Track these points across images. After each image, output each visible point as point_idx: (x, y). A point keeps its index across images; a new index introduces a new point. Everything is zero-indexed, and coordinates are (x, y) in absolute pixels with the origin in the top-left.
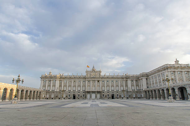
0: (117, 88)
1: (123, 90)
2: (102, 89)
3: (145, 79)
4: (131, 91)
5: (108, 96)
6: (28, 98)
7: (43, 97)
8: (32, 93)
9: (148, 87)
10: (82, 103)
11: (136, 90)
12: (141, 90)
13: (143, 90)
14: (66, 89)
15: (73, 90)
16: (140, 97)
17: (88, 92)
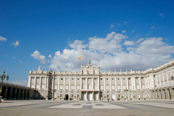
0: (119, 87)
1: (125, 90)
2: (100, 88)
3: (153, 76)
4: (135, 91)
5: (108, 97)
6: (15, 97)
8: (20, 91)
9: (155, 86)
10: (74, 105)
11: (141, 90)
12: (148, 89)
13: (150, 89)
14: (57, 88)
15: (66, 89)
16: (146, 97)
17: (83, 92)
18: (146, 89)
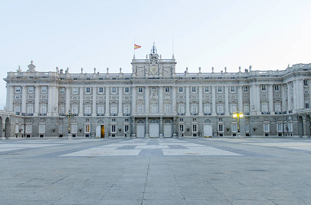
0: (221, 107)
2: (177, 110)
3: (302, 83)
4: (258, 117)
5: (195, 129)
7: (17, 132)
9: (307, 106)
11: (273, 114)
12: (288, 114)
13: (294, 112)
14: (79, 112)
15: (98, 113)
16: (282, 131)
17: (139, 118)
18: (285, 113)
